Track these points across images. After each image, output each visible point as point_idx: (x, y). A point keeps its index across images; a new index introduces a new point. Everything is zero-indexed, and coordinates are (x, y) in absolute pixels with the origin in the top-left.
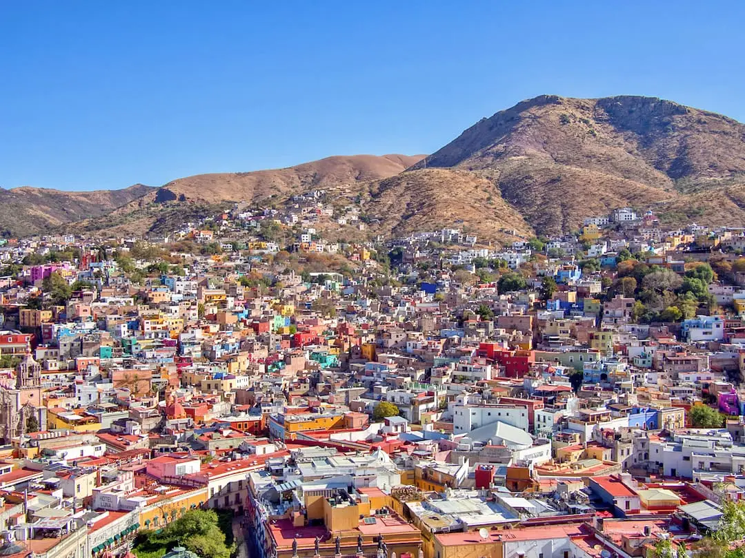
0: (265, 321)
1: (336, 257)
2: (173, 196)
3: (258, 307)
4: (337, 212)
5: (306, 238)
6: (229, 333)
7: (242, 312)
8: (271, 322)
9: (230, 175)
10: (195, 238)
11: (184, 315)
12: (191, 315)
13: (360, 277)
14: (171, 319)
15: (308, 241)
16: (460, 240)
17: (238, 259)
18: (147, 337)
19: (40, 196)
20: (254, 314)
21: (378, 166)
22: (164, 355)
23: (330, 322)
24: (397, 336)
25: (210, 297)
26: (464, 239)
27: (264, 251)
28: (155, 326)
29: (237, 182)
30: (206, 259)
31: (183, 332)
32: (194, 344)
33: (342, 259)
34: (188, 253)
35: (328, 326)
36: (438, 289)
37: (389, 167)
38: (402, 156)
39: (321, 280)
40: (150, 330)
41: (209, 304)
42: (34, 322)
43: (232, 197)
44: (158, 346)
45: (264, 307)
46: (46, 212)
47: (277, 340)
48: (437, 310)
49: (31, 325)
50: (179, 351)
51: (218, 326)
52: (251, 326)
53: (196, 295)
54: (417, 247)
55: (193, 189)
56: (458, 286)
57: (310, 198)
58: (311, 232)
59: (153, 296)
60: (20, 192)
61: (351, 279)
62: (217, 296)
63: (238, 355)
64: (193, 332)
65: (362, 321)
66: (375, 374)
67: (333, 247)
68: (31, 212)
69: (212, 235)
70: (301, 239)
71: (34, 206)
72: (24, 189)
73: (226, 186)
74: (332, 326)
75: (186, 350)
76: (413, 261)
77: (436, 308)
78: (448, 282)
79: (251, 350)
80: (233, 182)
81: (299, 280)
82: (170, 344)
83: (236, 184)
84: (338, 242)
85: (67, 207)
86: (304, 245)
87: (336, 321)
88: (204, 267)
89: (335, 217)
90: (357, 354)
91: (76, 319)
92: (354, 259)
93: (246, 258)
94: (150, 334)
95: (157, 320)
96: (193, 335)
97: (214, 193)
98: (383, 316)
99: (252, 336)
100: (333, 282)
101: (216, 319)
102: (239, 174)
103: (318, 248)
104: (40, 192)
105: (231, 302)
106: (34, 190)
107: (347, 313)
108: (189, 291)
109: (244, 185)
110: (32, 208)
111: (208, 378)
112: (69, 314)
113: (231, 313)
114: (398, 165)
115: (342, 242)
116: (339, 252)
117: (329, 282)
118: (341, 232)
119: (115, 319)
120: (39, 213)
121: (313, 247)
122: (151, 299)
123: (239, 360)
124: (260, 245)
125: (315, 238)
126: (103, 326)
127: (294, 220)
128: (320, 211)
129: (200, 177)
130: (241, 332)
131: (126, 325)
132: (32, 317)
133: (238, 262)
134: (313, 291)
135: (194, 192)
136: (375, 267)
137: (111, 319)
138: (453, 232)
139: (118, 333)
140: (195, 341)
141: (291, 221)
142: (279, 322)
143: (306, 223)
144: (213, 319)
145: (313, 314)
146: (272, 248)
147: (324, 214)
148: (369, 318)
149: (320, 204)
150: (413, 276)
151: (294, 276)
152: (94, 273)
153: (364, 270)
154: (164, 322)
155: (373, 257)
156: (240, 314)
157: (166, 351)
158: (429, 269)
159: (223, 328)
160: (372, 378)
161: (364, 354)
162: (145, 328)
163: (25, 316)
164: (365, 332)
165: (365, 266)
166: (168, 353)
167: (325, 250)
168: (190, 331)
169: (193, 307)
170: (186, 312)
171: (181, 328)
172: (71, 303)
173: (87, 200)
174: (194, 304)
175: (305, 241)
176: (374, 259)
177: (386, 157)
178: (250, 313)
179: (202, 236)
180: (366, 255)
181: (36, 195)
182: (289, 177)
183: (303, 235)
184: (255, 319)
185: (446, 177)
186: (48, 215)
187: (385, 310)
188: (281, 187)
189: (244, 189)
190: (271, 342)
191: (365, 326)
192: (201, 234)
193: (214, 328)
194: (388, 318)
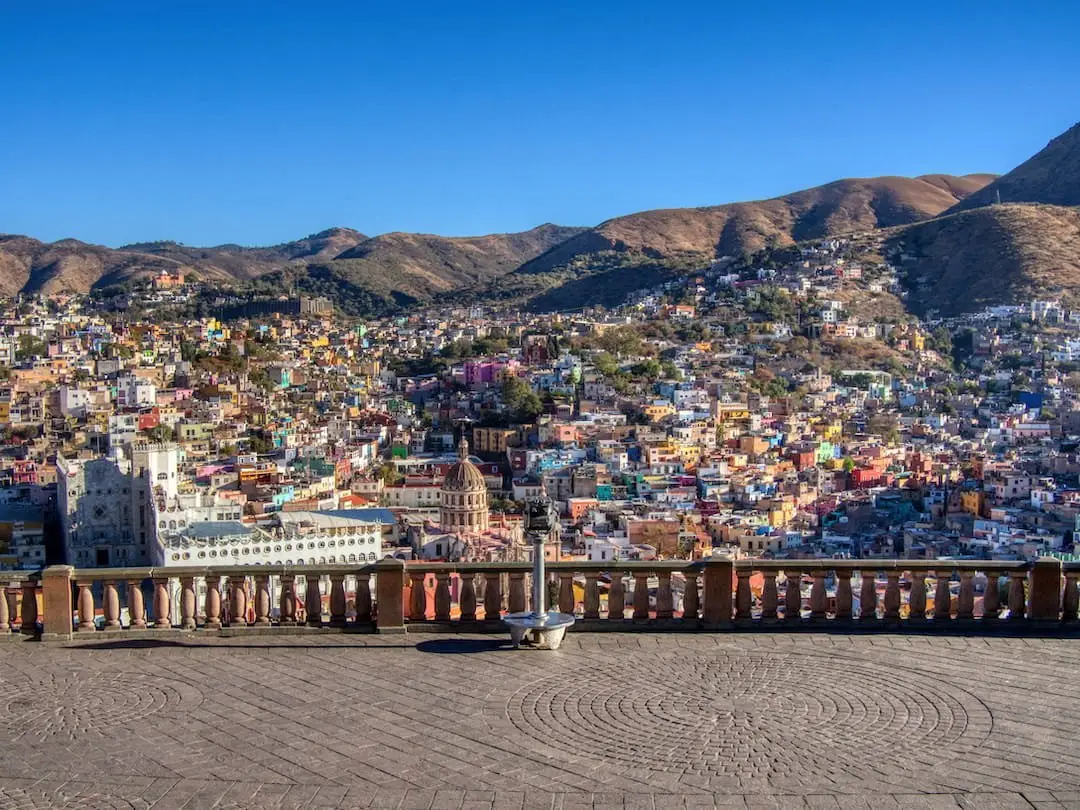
0: (809, 449)
1: (874, 345)
2: (605, 244)
3: (794, 430)
4: (868, 273)
5: (829, 317)
6: (761, 467)
7: (775, 437)
8: (817, 452)
9: (688, 211)
10: (668, 317)
11: (699, 441)
12: (707, 440)
13: (916, 377)
14: (685, 447)
15: (832, 320)
16: (1061, 317)
17: (734, 348)
18: (655, 471)
19: (415, 244)
20: (790, 439)
21: (912, 194)
22: (681, 497)
23: (895, 451)
24: (1016, 482)
25: (728, 414)
26: (1066, 317)
27: (769, 336)
28: (663, 456)
29: (700, 221)
30: (689, 349)
31: (700, 466)
32: (719, 484)
33: (883, 348)
34: (662, 339)
35: (893, 457)
36: (1046, 402)
37: (929, 194)
38: (949, 177)
39: (862, 382)
40: (657, 462)
41: (728, 425)
42: (495, 445)
43: (693, 245)
44: (671, 486)
45: (801, 429)
46: (426, 268)
47: (828, 479)
48: (1046, 434)
49: (491, 449)
50: (700, 492)
51: (745, 457)
52: (787, 458)
53: (708, 411)
54: (995, 330)
55: (636, 233)
56: (1074, 397)
57: (826, 252)
58: (836, 307)
59: (652, 411)
60: (389, 240)
61: (904, 381)
62: (737, 411)
63: (782, 501)
64: (715, 466)
65: (939, 449)
66: (989, 537)
67: (870, 329)
68: (408, 269)
69: (693, 311)
70: (822, 319)
71: (408, 260)
72: (394, 236)
73: (683, 227)
74: (899, 458)
75: (709, 492)
76: (989, 352)
77: (1044, 432)
78: (1058, 391)
79: (797, 494)
80: (694, 222)
81: (827, 382)
82: (687, 483)
83: (699, 225)
84: (876, 320)
85: (451, 260)
86: (828, 326)
87: (903, 450)
88: (687, 360)
89: (863, 283)
90: (955, 505)
91: (555, 444)
92: (902, 348)
93: (746, 347)
94: (659, 469)
95: (666, 449)
96: (715, 471)
97: (668, 238)
98: (966, 442)
99: (792, 473)
100: (881, 386)
101: (739, 447)
102: (702, 209)
103: (849, 331)
104: (415, 237)
105: (757, 422)
106: (407, 238)
107: (913, 437)
108: (697, 405)
109: (710, 225)
110: (407, 264)
111: (749, 534)
112: (543, 436)
113: (760, 439)
114: (943, 191)
115: (881, 321)
116: (878, 338)
117: (874, 385)
118: (876, 304)
119: (611, 447)
120: (418, 270)
121: (841, 331)
122: (649, 418)
123: (784, 509)
124: (765, 327)
125: (842, 316)
126: (594, 456)
127: (805, 287)
128: (841, 272)
129: (646, 215)
130: (776, 467)
131: (626, 455)
132: (492, 438)
133: (734, 353)
134: (852, 400)
135: (636, 238)
136: (934, 360)
137: (605, 445)
138: (1049, 305)
139: (616, 465)
140: (721, 479)
141: (801, 288)
142: (827, 452)
143: (823, 291)
144: (736, 445)
145: (871, 440)
146: (780, 331)
147: (848, 277)
148: (948, 445)
149: (841, 261)
150: (1001, 380)
151: (820, 376)
152: (564, 378)
153: (920, 366)
154: (676, 452)
155: (930, 345)
156: (772, 440)
157: (683, 492)
158: (1022, 367)
159: (753, 459)
160: (984, 542)
161: (966, 505)
162: (651, 459)
163: (483, 438)
164: (946, 467)
165: (919, 358)
166: (685, 495)
167: (859, 335)
168: (712, 465)
169: (710, 429)
170: (702, 437)
171: (697, 459)
172: (543, 421)
173: (478, 250)
174: (710, 425)
175: (829, 320)
176: (932, 348)
177: (925, 178)
178: (784, 438)
179: (678, 314)
180: (920, 342)
181: (410, 244)
182: (777, 213)
183: (824, 312)
184: (791, 447)
185: (1032, 218)
186: (429, 273)
187: (967, 434)
188: (765, 227)
189: (710, 233)
190: (820, 481)
191: (944, 458)
192: (678, 310)
193: (740, 461)
194: (975, 446)
